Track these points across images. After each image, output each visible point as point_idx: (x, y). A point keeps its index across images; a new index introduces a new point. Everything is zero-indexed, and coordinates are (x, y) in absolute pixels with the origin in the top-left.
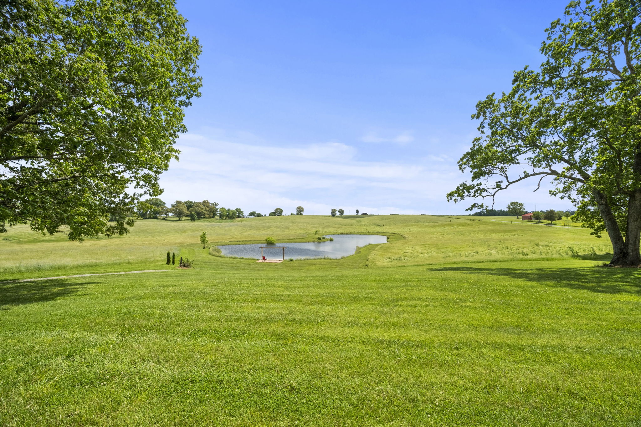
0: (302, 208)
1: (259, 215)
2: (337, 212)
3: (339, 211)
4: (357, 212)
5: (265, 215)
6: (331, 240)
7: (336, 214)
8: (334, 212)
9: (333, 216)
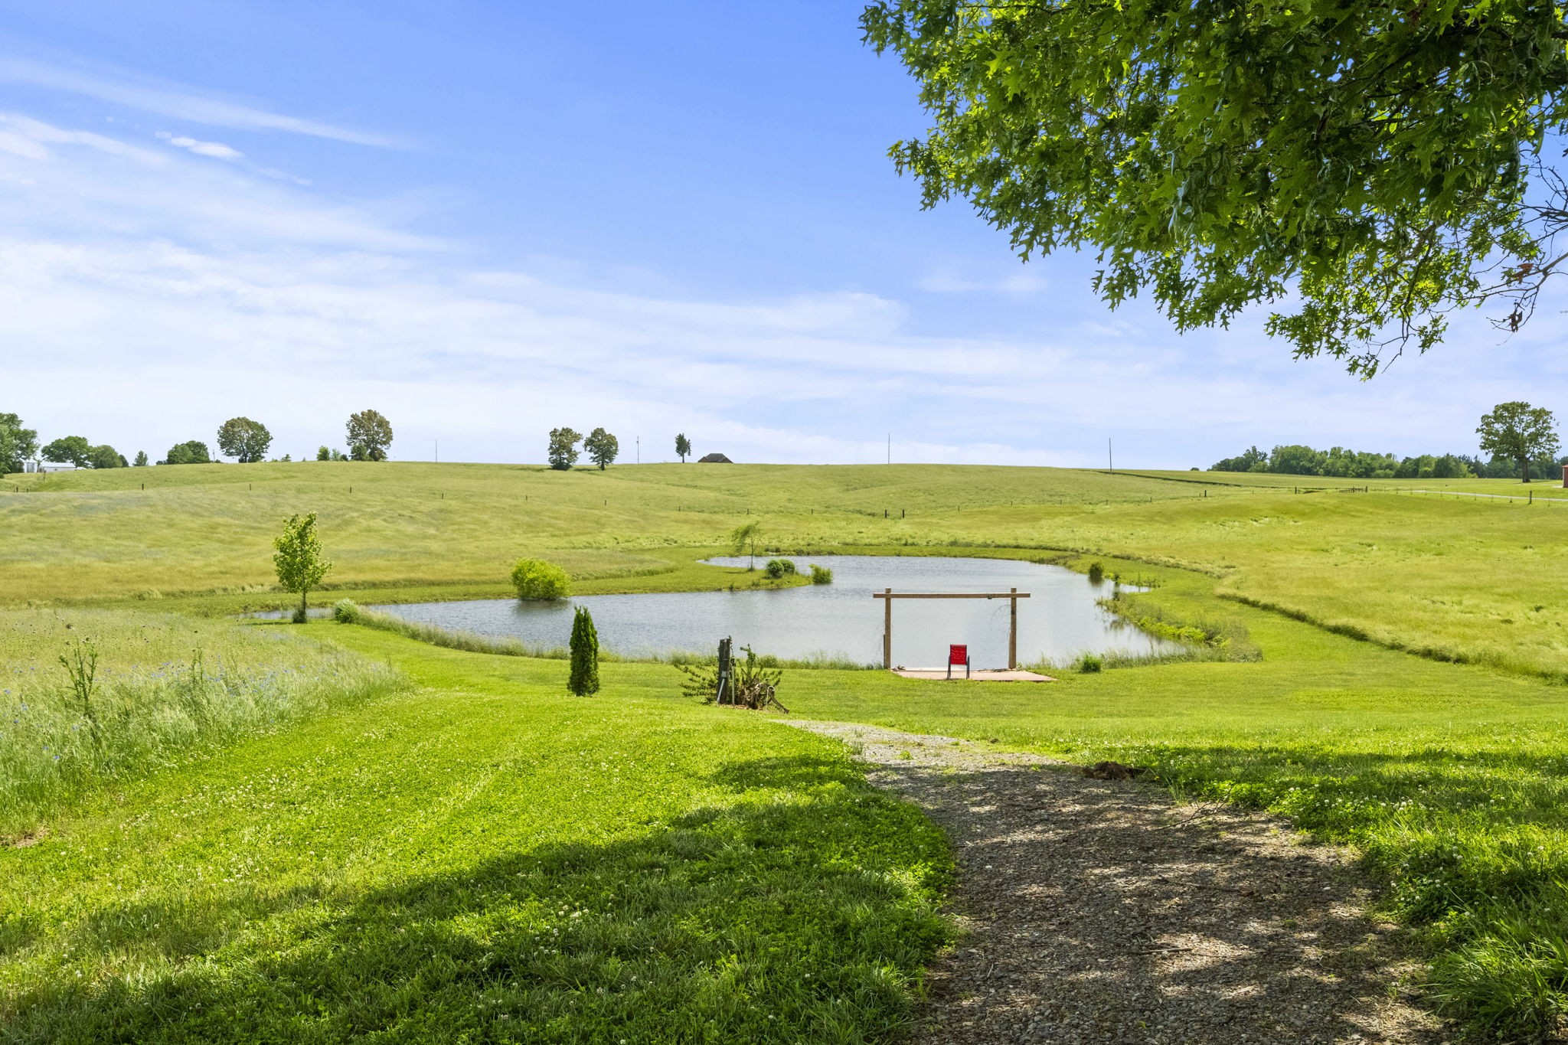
0: (383, 424)
1: (105, 459)
2: (578, 447)
3: (589, 442)
4: (682, 446)
5: (141, 460)
6: (821, 579)
7: (573, 455)
8: (562, 443)
9: (559, 466)
